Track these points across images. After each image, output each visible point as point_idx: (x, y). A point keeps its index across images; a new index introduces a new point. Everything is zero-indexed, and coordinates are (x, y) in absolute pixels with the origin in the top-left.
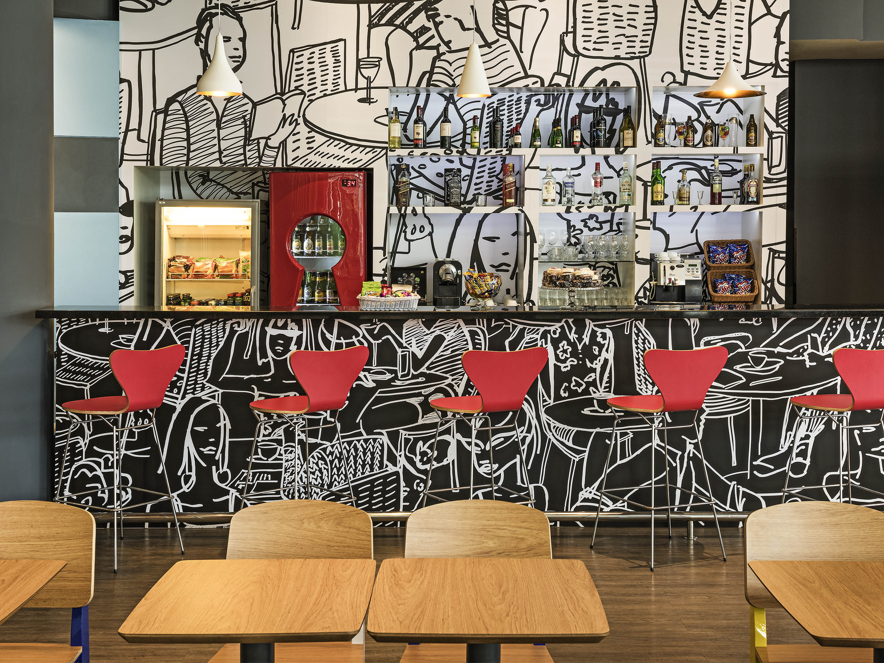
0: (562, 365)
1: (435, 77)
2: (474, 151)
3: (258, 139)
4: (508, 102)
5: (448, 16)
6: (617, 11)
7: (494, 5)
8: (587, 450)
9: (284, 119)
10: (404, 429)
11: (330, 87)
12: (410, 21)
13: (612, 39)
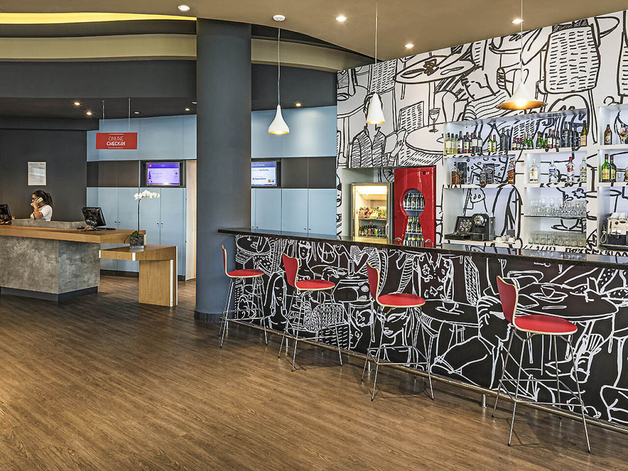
0: (425, 279)
1: (466, 115)
2: (487, 154)
3: (387, 153)
4: (527, 125)
5: (472, 82)
6: (572, 63)
7: (497, 71)
8: (439, 332)
9: (398, 143)
10: (351, 303)
11: (417, 126)
12: (454, 87)
13: (569, 81)
